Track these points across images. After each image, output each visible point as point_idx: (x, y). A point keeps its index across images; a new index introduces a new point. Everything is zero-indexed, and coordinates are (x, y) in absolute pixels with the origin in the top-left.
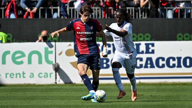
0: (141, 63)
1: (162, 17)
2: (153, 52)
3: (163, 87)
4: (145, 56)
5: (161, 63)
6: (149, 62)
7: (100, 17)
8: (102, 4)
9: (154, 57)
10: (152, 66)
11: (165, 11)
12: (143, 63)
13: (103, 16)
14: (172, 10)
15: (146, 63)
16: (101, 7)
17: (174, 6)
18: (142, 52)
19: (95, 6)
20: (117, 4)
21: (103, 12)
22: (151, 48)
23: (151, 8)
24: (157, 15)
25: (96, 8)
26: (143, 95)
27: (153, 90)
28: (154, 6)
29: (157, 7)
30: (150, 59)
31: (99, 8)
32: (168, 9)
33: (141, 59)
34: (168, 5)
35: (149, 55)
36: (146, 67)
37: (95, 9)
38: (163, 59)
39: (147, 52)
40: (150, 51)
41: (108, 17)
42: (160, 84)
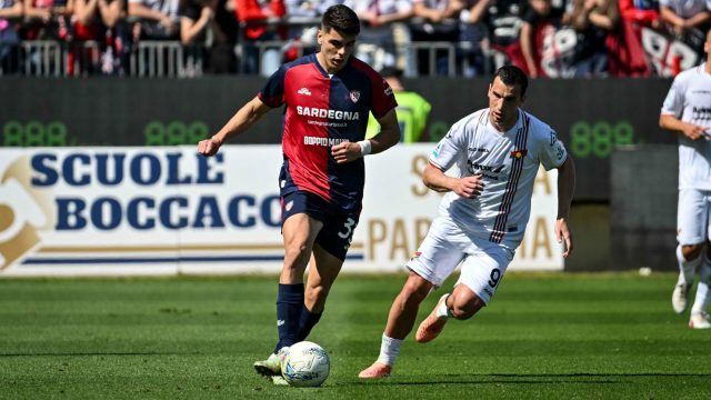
0: (184, 212)
1: (247, 70)
2: (220, 179)
3: (251, 287)
4: (194, 193)
5: (245, 211)
6: (207, 210)
7: (57, 71)
8: (63, 31)
9: (223, 195)
10: (218, 223)
11: (255, 54)
12: (191, 213)
13: (67, 69)
14: (277, 49)
15: (200, 215)
16: (61, 40)
17: (285, 38)
18: (188, 180)
19: (44, 38)
20: (109, 33)
21: (67, 58)
22: (214, 167)
23: (215, 43)
24: (232, 66)
25: (47, 44)
26: (188, 311)
27: (219, 296)
28: (223, 38)
29: (233, 42)
30: (209, 201)
31: (54, 43)
32: (268, 49)
33: (183, 202)
34: (267, 37)
35: (208, 190)
36: (199, 224)
37: (43, 49)
38: (251, 201)
39: (203, 179)
40: (212, 175)
41: (81, 71)
42: (242, 279)
